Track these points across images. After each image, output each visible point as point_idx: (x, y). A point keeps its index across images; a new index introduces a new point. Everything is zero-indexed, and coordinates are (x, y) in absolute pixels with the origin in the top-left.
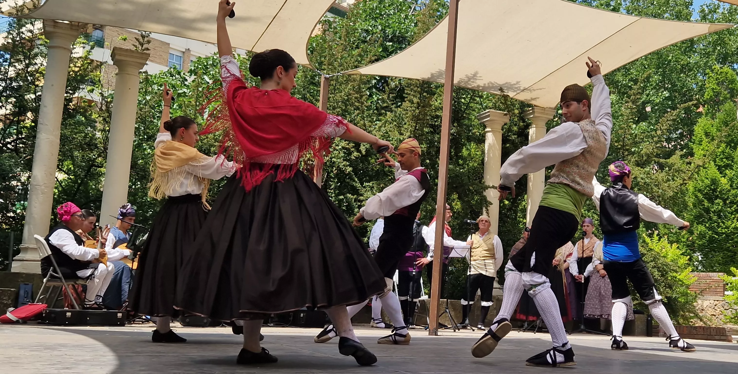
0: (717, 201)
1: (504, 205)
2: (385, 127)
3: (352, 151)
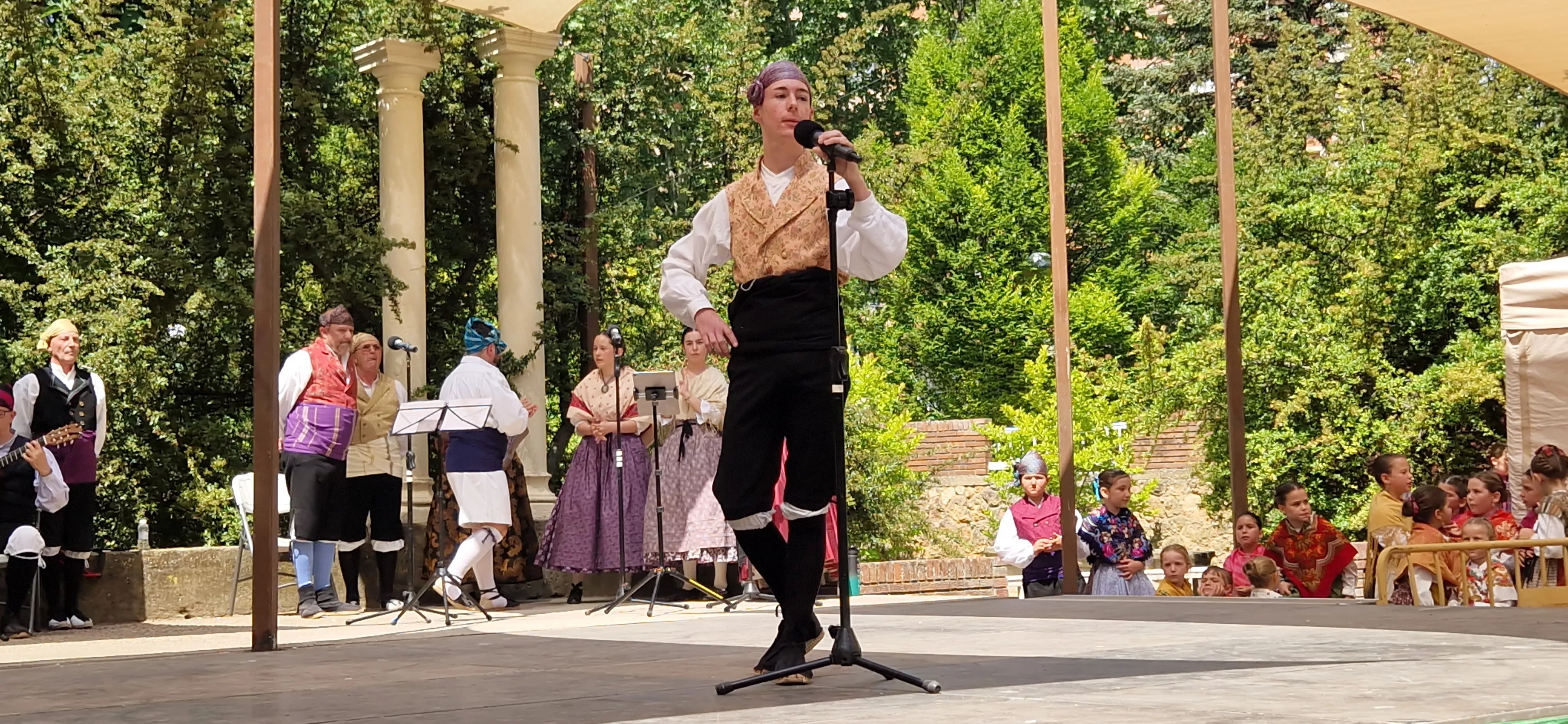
1: (440, 284)
2: (98, 89)
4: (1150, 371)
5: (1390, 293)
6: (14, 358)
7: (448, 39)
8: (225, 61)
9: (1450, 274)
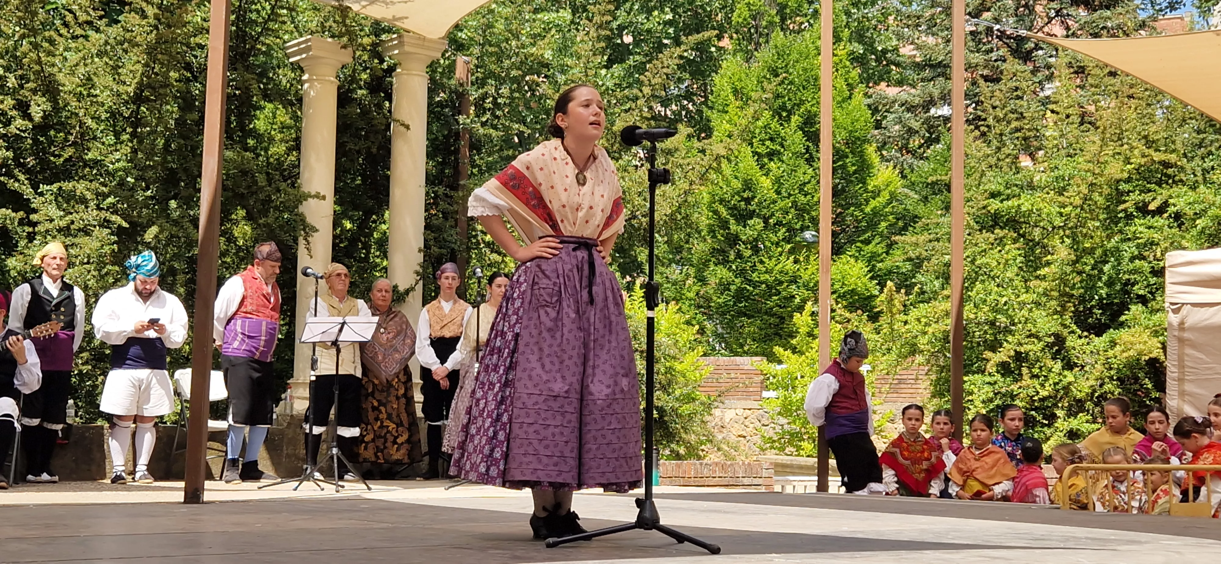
0: (750, 222)
1: (344, 230)
2: (86, 65)
3: (12, 117)
4: (891, 324)
5: (1080, 273)
6: (9, 270)
7: (360, 40)
8: (185, 48)
9: (1127, 260)
